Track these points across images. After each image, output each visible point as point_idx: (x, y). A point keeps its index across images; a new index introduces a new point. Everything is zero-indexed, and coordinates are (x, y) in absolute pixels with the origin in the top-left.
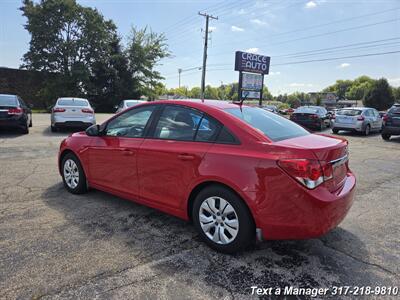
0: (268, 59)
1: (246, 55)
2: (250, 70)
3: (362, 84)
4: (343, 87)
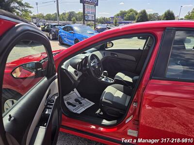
2: (89, 3)
3: (131, 13)
4: (122, 14)
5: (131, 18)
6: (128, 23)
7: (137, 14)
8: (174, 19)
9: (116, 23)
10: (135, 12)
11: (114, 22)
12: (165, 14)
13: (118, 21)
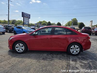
0: (30, 15)
1: (24, 13)
2: (26, 17)
3: (44, 22)
4: (40, 23)
5: (44, 24)
6: (43, 26)
7: (46, 23)
8: (61, 26)
9: (38, 26)
10: (46, 22)
11: (37, 25)
12: (58, 23)
13: (39, 26)
